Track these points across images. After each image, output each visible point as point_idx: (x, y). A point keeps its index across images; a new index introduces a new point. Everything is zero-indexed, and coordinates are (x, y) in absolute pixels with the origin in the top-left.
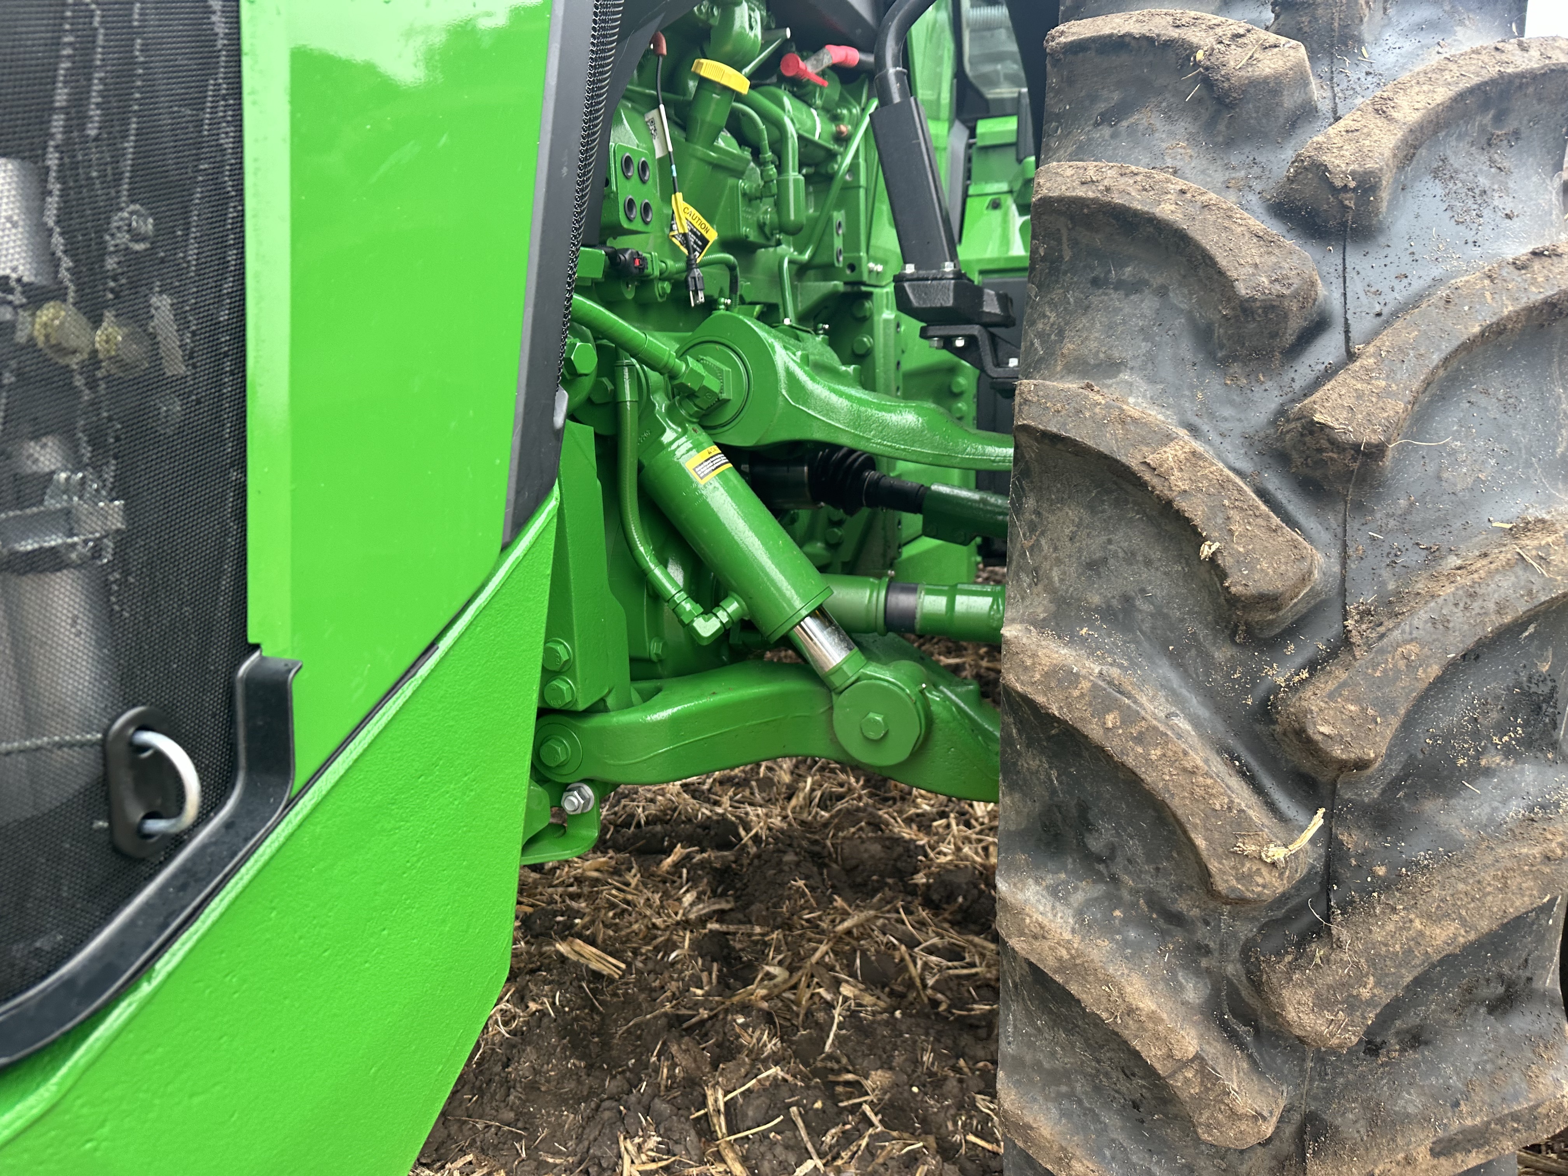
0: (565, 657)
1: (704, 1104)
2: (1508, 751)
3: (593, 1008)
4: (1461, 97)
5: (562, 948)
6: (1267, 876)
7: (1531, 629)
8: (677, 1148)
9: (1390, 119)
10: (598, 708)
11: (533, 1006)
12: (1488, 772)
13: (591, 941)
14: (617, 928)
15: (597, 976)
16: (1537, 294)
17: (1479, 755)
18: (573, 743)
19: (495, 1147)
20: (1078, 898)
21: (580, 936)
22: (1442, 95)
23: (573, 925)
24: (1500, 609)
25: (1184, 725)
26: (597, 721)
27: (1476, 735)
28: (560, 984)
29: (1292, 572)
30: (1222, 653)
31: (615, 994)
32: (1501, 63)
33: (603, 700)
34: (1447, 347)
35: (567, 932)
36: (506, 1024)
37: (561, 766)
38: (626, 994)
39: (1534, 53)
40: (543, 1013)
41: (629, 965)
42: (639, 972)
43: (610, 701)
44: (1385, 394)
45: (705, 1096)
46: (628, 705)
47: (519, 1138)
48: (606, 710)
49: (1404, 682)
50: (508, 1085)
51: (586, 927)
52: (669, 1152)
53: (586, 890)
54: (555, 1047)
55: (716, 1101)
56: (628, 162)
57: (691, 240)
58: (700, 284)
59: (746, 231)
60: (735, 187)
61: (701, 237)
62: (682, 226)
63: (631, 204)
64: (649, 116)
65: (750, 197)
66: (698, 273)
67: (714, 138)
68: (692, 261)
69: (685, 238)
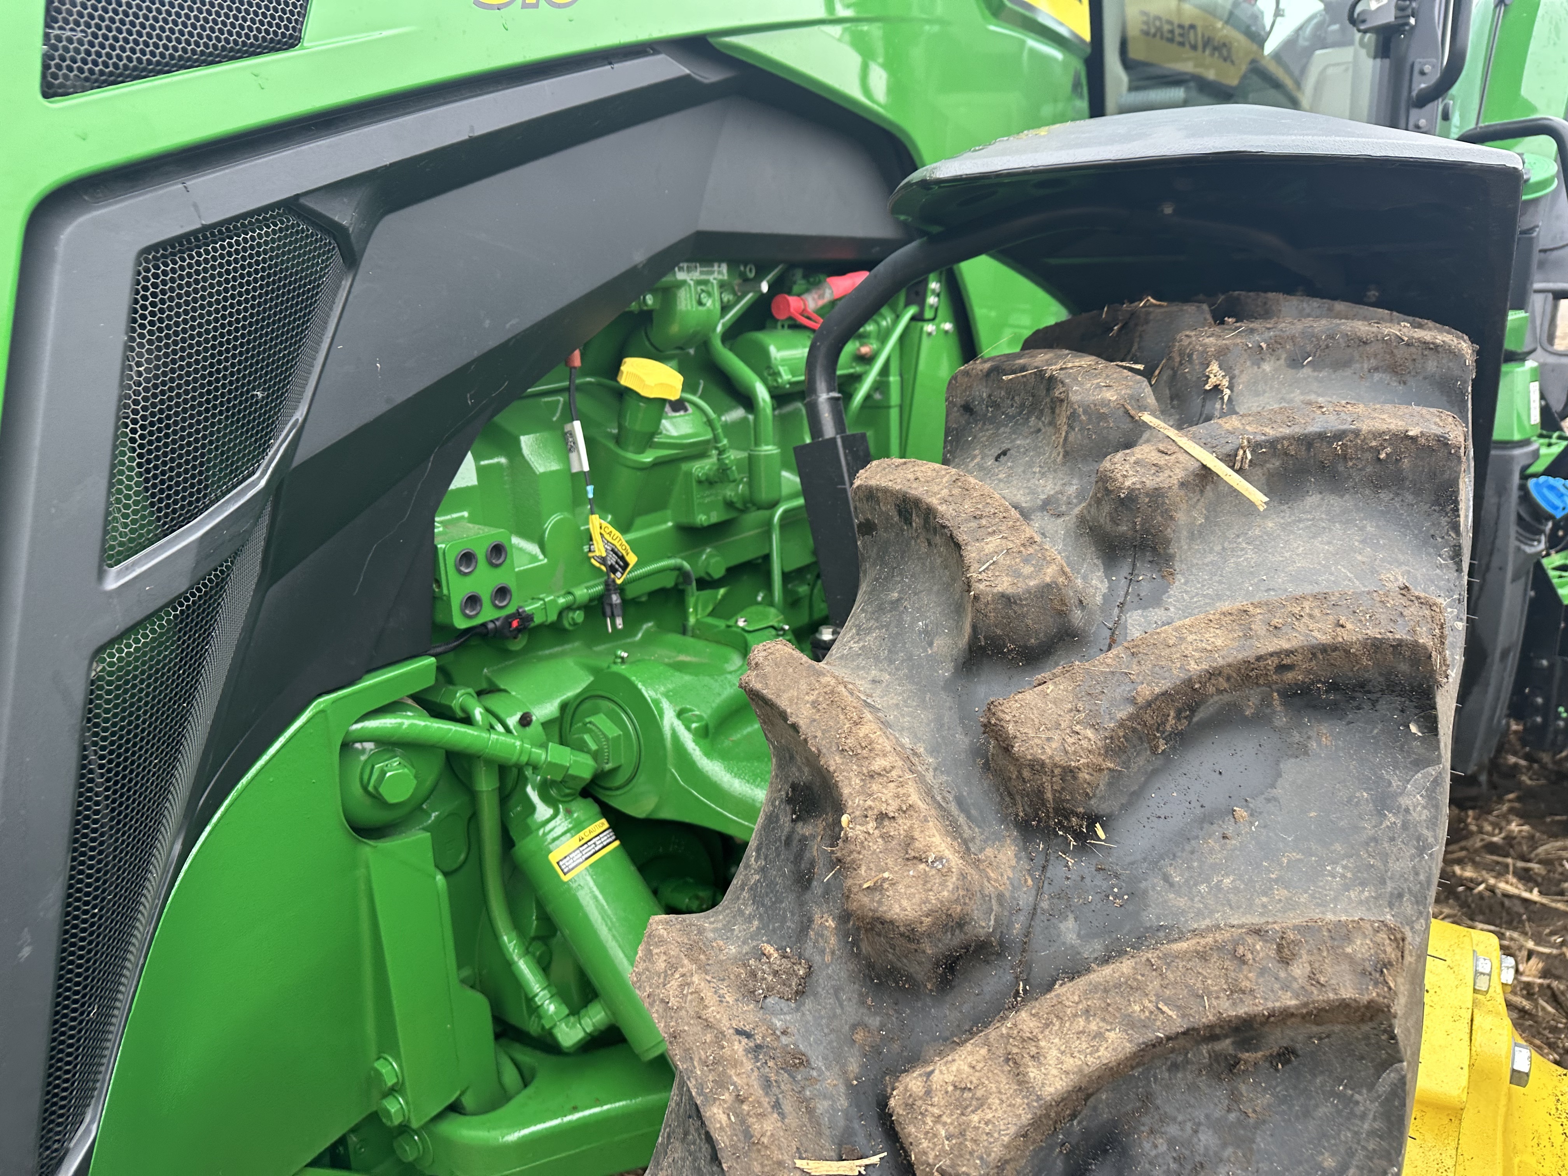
0: (390, 1078)
33: (456, 1104)
48: (462, 1111)
56: (467, 558)
57: (612, 560)
58: (617, 611)
59: (702, 519)
60: (689, 474)
61: (622, 558)
62: (599, 549)
63: (473, 601)
64: (567, 428)
65: (708, 482)
66: (615, 599)
67: (648, 440)
68: (610, 586)
69: (603, 560)
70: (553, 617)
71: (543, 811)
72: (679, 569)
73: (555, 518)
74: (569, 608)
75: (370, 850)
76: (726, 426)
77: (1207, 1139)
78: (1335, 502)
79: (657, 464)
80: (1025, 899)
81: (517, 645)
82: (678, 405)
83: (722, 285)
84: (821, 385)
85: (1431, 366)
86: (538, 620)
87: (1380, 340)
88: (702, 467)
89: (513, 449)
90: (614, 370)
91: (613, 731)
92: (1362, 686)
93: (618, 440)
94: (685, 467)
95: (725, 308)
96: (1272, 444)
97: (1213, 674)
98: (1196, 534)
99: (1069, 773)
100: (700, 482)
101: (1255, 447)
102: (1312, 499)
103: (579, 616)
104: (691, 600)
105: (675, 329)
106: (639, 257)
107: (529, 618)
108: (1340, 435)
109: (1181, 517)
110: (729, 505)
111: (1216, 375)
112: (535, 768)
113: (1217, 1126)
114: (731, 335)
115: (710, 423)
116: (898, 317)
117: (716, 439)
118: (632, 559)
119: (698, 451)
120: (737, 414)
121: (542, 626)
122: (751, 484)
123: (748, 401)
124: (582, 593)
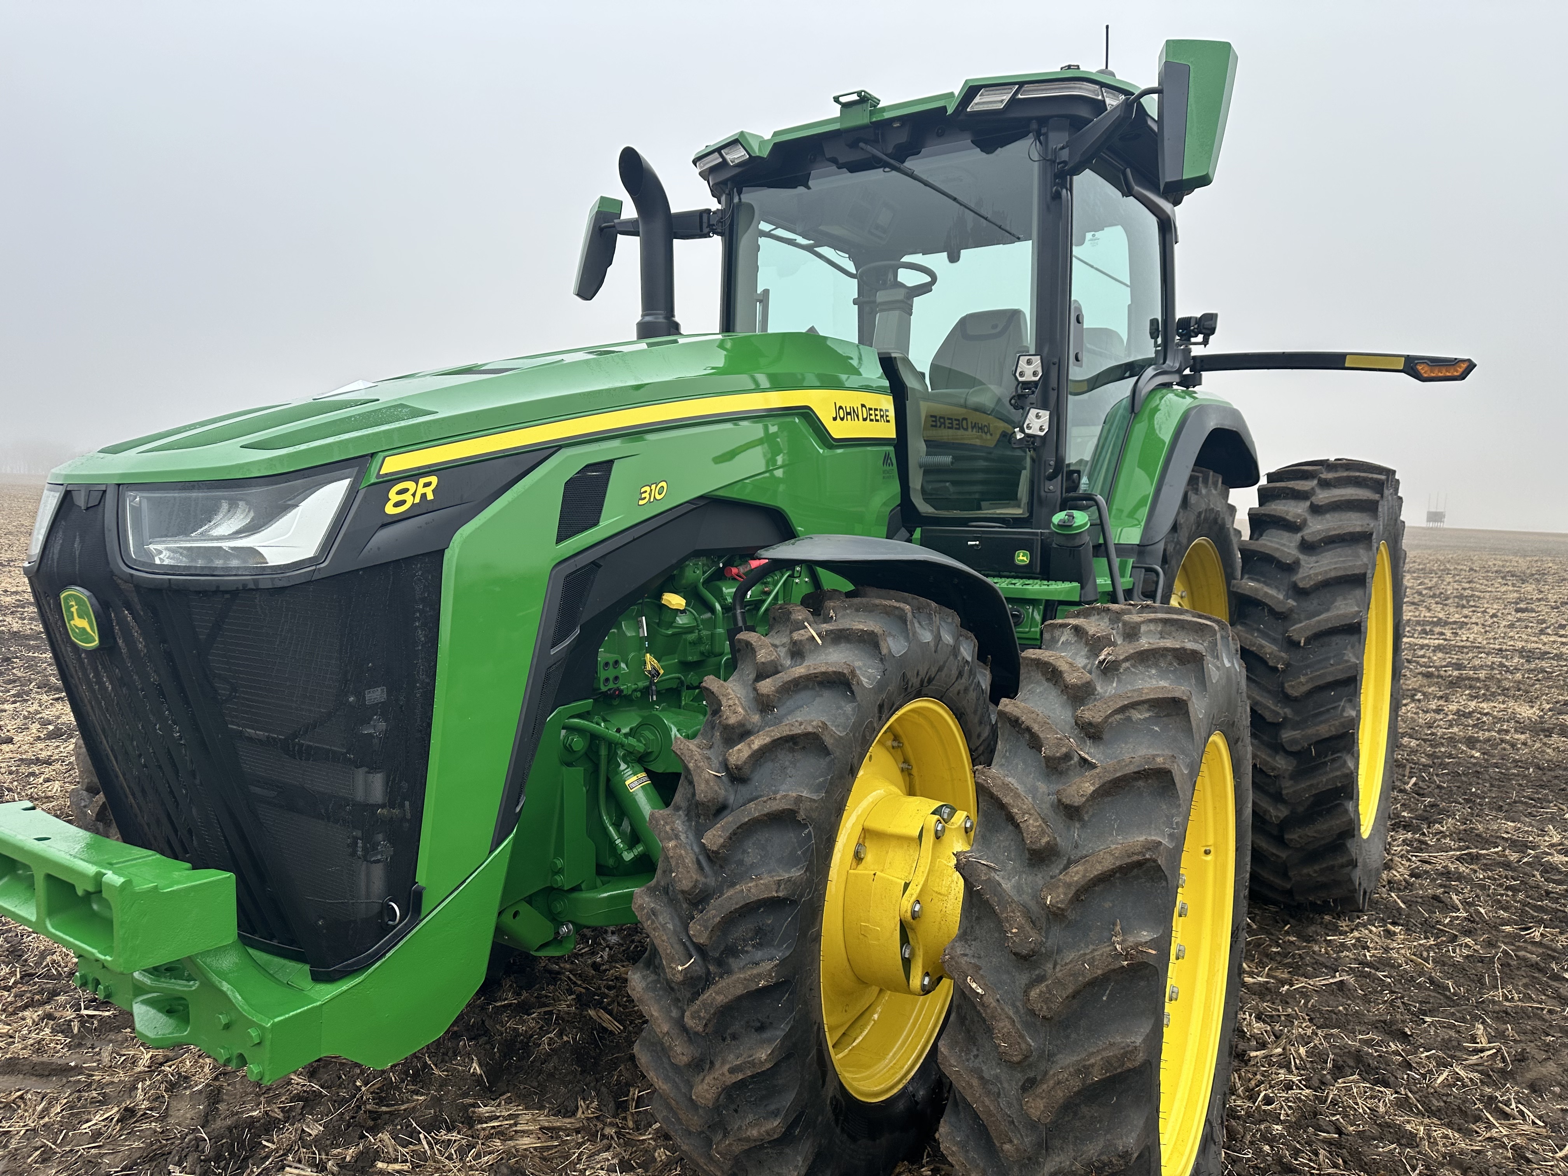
0: (560, 867)
1: (627, 1095)
2: (753, 946)
3: (597, 1046)
4: (774, 741)
5: (591, 1012)
6: (678, 975)
7: (762, 909)
8: (604, 1109)
9: (750, 747)
10: (576, 889)
11: (565, 1038)
12: (747, 952)
13: (610, 1013)
14: (625, 1007)
15: (605, 1030)
16: (766, 811)
17: (745, 946)
18: (564, 903)
19: (525, 1096)
20: (650, 979)
21: (605, 1009)
22: (768, 740)
23: (603, 1002)
24: (736, 904)
25: (670, 926)
26: (576, 895)
27: (744, 940)
28: (581, 1030)
29: (691, 885)
30: (685, 906)
31: (613, 1042)
32: (790, 730)
33: (579, 885)
34: (738, 824)
35: (599, 1005)
36: (549, 1045)
37: (559, 913)
38: (618, 1042)
39: (802, 727)
40: (569, 1042)
41: (625, 1028)
42: (630, 1032)
43: (583, 886)
44: (720, 836)
45: (629, 1091)
46: (593, 888)
47: (536, 1093)
48: (581, 890)
49: (711, 921)
50: (540, 1072)
51: (609, 1004)
52: (601, 1111)
53: (618, 984)
54: (568, 1058)
55: (634, 1094)
56: (607, 664)
57: (653, 672)
58: (654, 693)
59: (690, 658)
60: (685, 640)
61: (658, 671)
62: (649, 667)
63: (607, 680)
64: (639, 619)
65: (694, 643)
66: (654, 687)
67: (671, 624)
68: (652, 683)
69: (649, 672)
70: (630, 692)
71: (623, 766)
72: (679, 678)
73: (632, 654)
74: (635, 690)
75: (564, 769)
76: (702, 620)
77: (787, 763)
78: (848, 646)
79: (673, 635)
80: (759, 724)
81: (616, 702)
82: (683, 612)
83: (704, 565)
84: (738, 607)
85: (897, 612)
86: (625, 692)
87: (881, 605)
88: (691, 637)
89: (619, 627)
90: (660, 597)
91: (652, 737)
92: (835, 682)
93: (658, 624)
94: (684, 636)
95: (704, 573)
96: (831, 631)
97: (801, 677)
98: (811, 651)
99: (768, 696)
100: (690, 643)
101: (826, 631)
102: (843, 645)
103: (639, 694)
104: (684, 694)
105: (684, 581)
106: (674, 561)
107: (621, 691)
108: (848, 629)
109: (807, 647)
110: (702, 653)
111: (832, 613)
112: (623, 746)
113: (789, 761)
114: (706, 582)
115: (695, 619)
116: (783, 575)
117: (698, 625)
118: (662, 672)
119: (689, 630)
120: (709, 615)
121: (625, 696)
122: (711, 645)
123: (712, 610)
124: (641, 684)
